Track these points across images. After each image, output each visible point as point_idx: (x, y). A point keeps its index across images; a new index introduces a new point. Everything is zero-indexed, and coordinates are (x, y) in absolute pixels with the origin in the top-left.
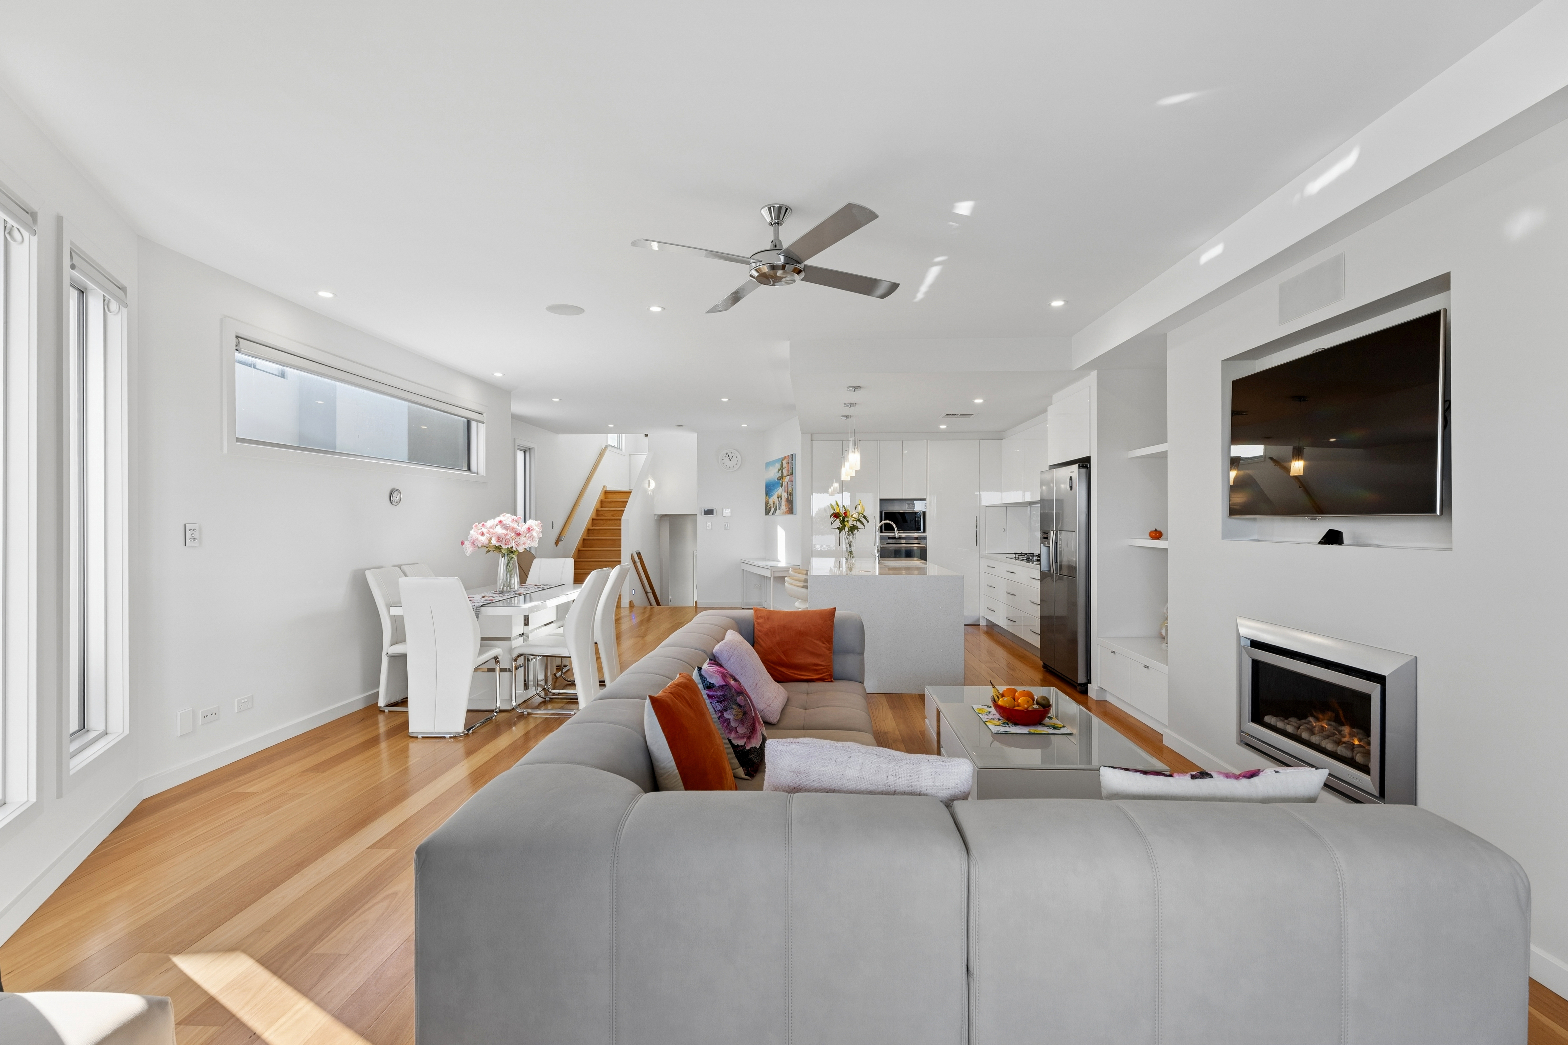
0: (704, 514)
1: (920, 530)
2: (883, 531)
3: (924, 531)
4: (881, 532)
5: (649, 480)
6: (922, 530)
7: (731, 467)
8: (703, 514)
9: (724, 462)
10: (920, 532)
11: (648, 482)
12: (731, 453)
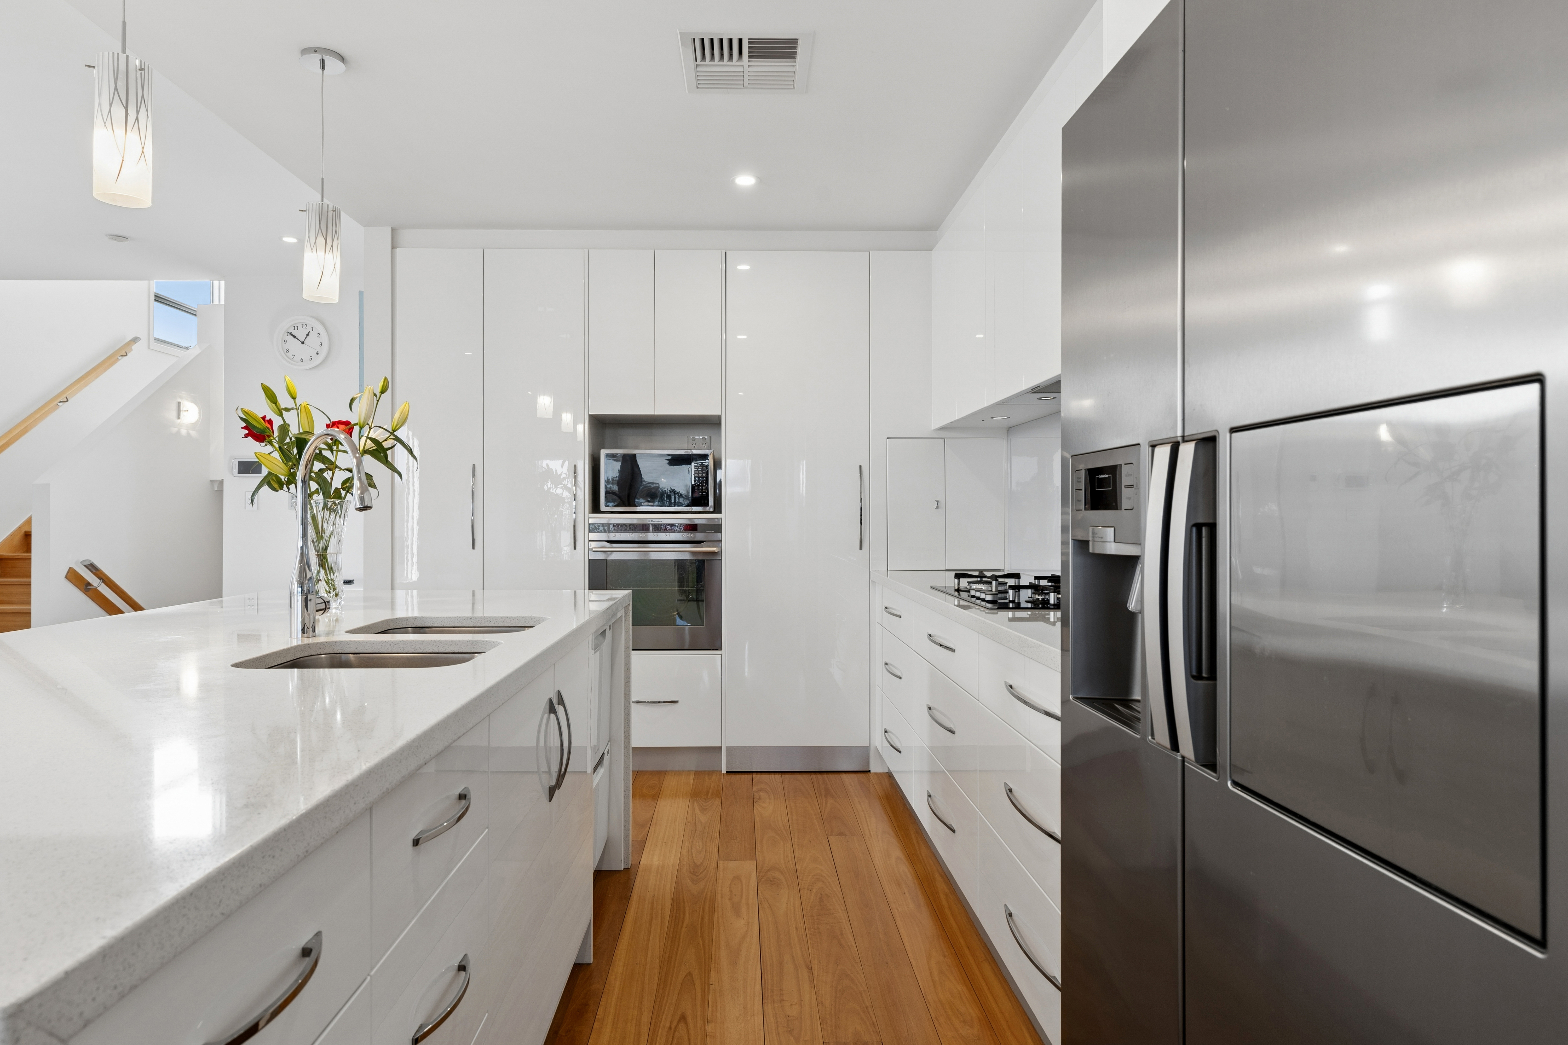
0: (239, 472)
1: (707, 505)
2: (603, 508)
3: (717, 509)
4: (595, 508)
5: (179, 403)
6: (711, 502)
7: (306, 358)
8: (236, 470)
9: (287, 346)
10: (707, 509)
11: (174, 407)
12: (305, 326)
